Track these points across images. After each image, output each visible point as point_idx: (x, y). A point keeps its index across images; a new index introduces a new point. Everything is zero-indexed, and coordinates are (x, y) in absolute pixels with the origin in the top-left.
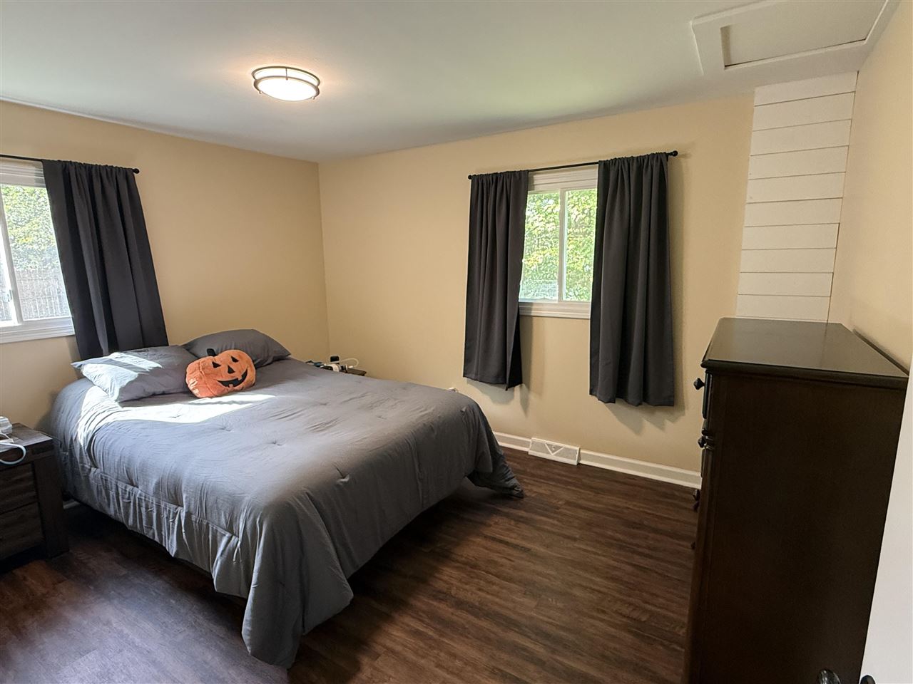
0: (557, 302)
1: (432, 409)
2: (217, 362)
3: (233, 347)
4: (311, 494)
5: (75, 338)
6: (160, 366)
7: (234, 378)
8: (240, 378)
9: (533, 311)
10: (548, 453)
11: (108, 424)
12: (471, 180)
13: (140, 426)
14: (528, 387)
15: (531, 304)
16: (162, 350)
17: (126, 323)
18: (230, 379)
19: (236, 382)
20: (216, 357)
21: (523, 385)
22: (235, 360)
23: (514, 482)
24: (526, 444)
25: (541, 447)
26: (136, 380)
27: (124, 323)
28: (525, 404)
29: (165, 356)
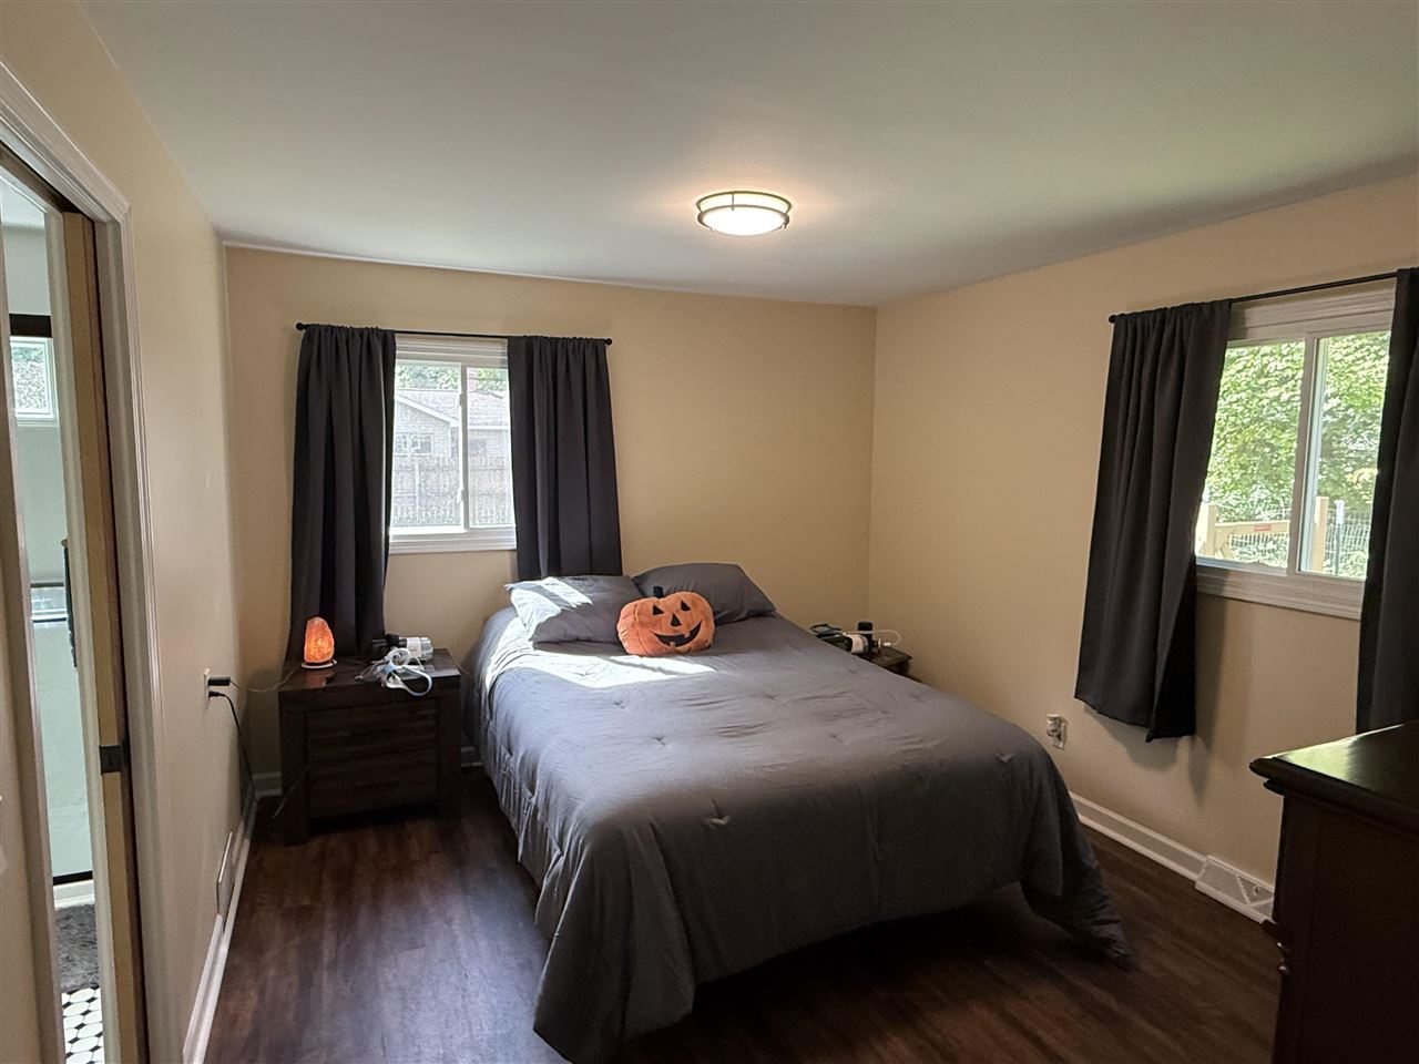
0: (1284, 575)
1: (935, 743)
2: (660, 607)
3: (691, 587)
4: (657, 827)
5: (515, 553)
6: (590, 602)
7: (678, 634)
8: (687, 635)
9: (1227, 588)
10: (1241, 899)
11: (511, 669)
12: (1113, 325)
13: (536, 678)
14: (1208, 745)
15: (1225, 572)
16: (602, 581)
17: (573, 541)
18: (672, 634)
19: (680, 640)
20: (661, 600)
21: (1199, 739)
22: (685, 607)
23: (1112, 930)
24: (1194, 865)
25: (1229, 881)
26: (558, 616)
27: (572, 539)
28: (1199, 780)
29: (603, 590)
